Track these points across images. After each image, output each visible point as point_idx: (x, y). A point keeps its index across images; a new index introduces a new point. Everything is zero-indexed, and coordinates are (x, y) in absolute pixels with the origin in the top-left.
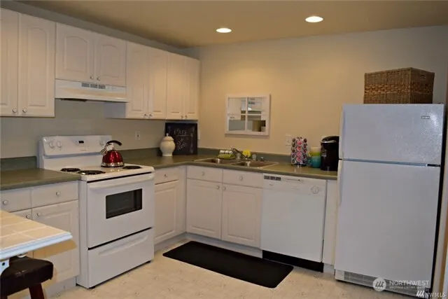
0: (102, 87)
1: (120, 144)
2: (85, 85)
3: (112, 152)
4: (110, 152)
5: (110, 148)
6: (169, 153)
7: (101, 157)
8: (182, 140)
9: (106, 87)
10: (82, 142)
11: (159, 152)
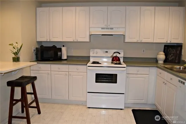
0: (112, 29)
1: (119, 53)
2: (102, 29)
3: (116, 57)
4: (114, 57)
5: (115, 55)
6: (161, 61)
7: (111, 59)
8: (172, 54)
9: (114, 29)
10: (107, 52)
11: (156, 60)
